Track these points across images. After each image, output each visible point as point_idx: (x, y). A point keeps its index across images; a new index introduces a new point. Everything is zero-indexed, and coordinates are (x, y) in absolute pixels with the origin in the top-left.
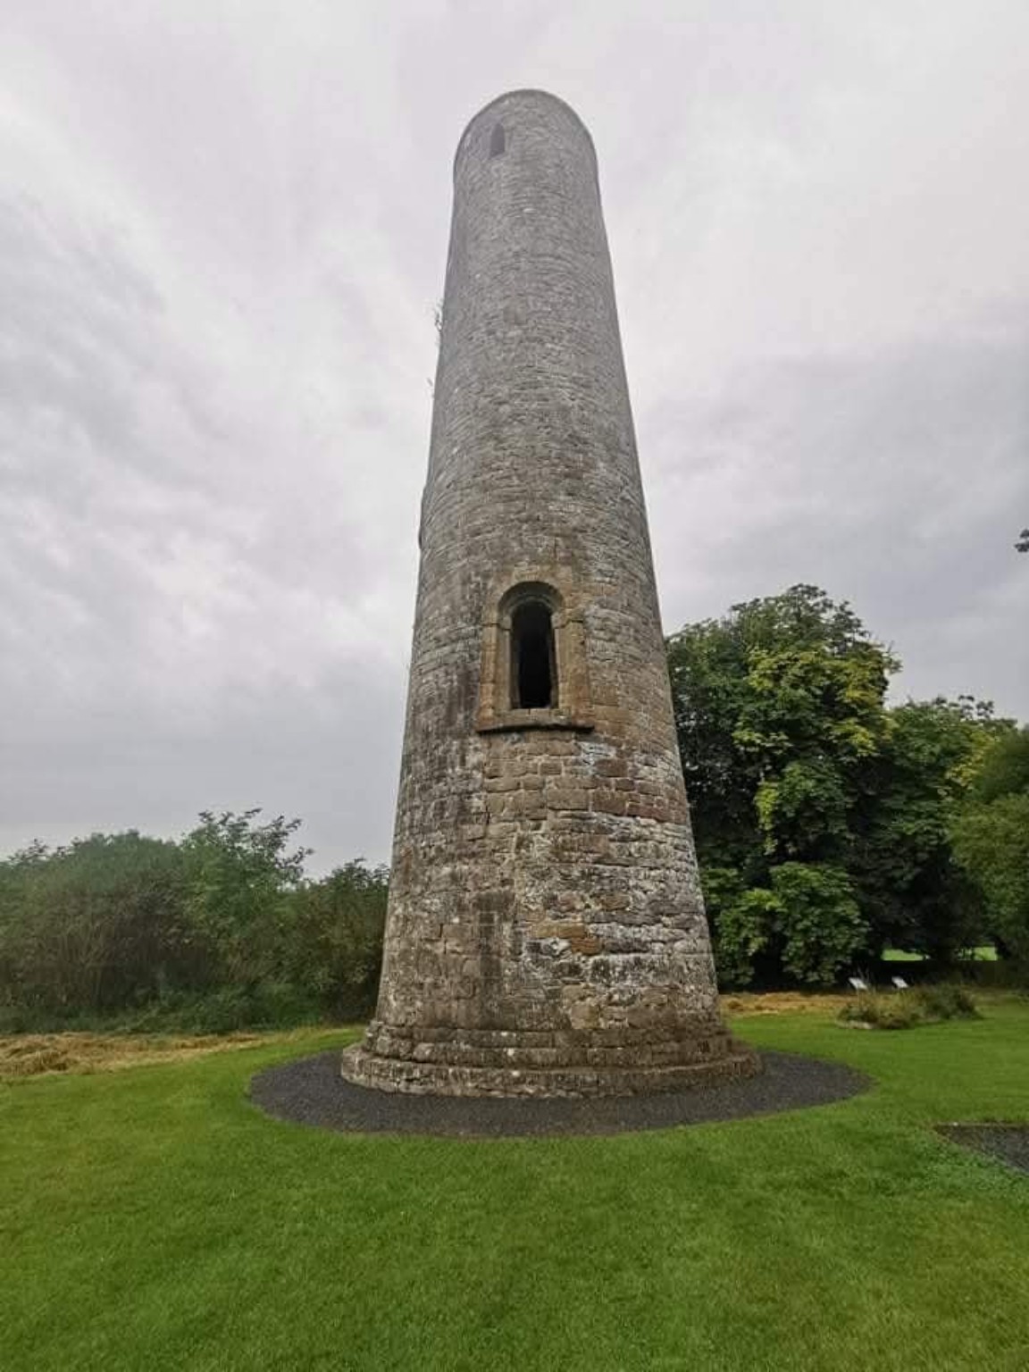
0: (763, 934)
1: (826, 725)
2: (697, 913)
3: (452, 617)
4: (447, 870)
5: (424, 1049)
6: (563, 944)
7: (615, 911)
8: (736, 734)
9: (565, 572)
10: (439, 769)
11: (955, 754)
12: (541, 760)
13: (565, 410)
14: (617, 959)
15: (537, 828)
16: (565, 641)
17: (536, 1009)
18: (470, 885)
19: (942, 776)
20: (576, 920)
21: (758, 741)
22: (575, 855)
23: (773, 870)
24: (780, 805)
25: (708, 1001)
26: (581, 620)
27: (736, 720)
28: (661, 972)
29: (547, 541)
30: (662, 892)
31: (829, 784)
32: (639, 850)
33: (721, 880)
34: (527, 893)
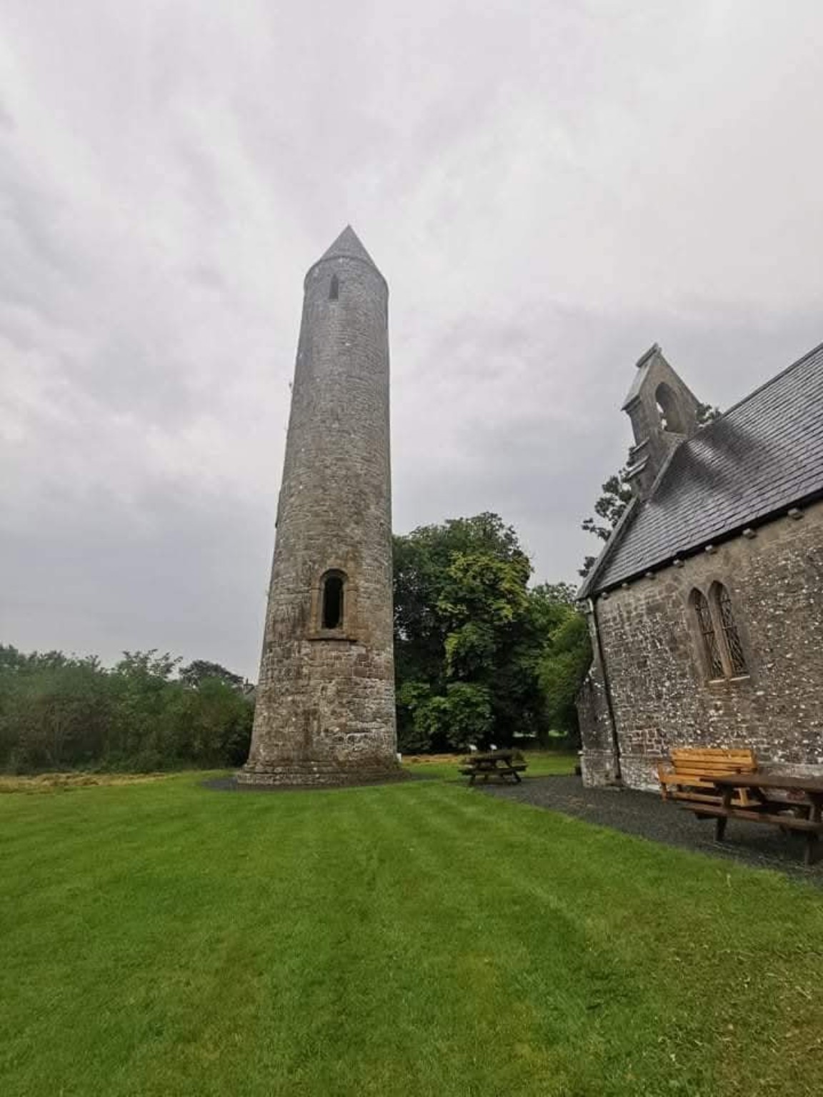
0: (438, 722)
1: (489, 602)
2: (391, 716)
3: (296, 579)
4: (290, 698)
5: (279, 769)
6: (338, 729)
7: (359, 717)
8: (439, 603)
9: (351, 564)
10: (288, 653)
11: (555, 624)
12: (334, 654)
13: (358, 476)
14: (358, 735)
15: (330, 682)
16: (348, 598)
17: (325, 754)
18: (301, 705)
19: (546, 635)
20: (343, 720)
21: (450, 610)
22: (345, 694)
23: (449, 686)
24: (457, 648)
25: (391, 751)
26: (356, 589)
27: (439, 595)
28: (374, 740)
29: (345, 549)
30: (378, 709)
31: (486, 638)
32: (371, 692)
33: (420, 691)
34: (325, 709)
